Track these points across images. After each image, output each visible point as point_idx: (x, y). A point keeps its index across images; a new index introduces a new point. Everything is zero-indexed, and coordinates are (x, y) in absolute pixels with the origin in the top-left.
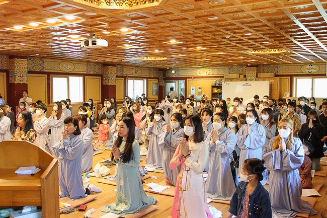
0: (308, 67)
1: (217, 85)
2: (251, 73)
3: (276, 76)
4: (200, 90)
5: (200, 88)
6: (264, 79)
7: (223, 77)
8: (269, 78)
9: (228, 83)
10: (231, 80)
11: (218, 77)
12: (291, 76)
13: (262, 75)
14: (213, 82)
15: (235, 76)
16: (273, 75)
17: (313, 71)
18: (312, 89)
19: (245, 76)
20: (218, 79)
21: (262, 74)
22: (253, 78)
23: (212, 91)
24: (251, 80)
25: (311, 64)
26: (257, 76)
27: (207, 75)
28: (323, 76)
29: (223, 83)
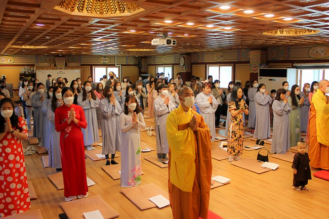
0: (103, 59)
1: (27, 73)
2: (61, 63)
3: (81, 65)
6: (72, 68)
7: (33, 65)
8: (77, 68)
9: (43, 71)
10: (42, 68)
11: (28, 65)
12: (91, 66)
13: (71, 64)
14: (22, 70)
15: (46, 64)
16: (79, 64)
17: (106, 62)
19: (55, 65)
20: (26, 67)
22: (63, 67)
24: (61, 69)
25: (105, 57)
26: (66, 65)
27: (11, 63)
28: (113, 66)
29: (37, 71)
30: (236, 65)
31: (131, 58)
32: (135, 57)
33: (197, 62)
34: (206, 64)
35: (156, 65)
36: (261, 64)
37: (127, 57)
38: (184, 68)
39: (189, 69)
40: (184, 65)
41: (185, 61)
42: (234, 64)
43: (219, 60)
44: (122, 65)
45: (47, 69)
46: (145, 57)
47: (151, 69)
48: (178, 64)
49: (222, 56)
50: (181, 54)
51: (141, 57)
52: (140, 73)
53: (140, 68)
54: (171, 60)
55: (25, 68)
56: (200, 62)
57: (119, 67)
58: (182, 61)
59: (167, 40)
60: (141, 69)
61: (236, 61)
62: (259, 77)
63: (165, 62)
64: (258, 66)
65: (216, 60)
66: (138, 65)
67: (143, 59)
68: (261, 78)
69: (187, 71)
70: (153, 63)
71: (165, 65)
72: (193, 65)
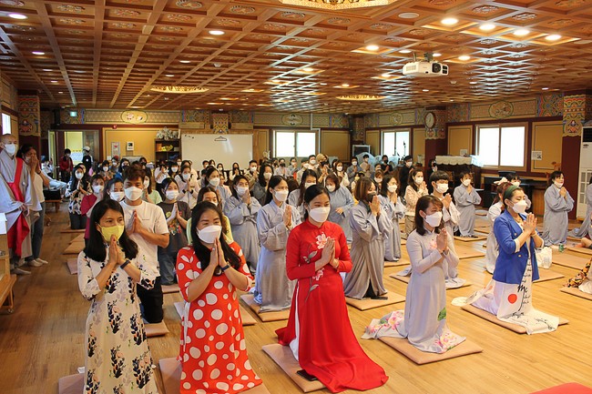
0: (290, 117)
1: (166, 139)
2: (221, 122)
3: (255, 127)
4: (132, 148)
5: (131, 145)
6: (239, 131)
7: (177, 127)
8: (247, 131)
9: (192, 135)
10: (191, 131)
11: (168, 126)
12: (270, 129)
13: (237, 126)
14: (160, 134)
15: (197, 125)
16: (251, 126)
17: (296, 123)
18: (295, 146)
19: (212, 127)
20: (166, 130)
21: (237, 124)
22: (224, 130)
23: (156, 148)
24: (221, 133)
25: (293, 114)
26: (230, 127)
27: (142, 122)
28: (307, 129)
29: (183, 136)
30: (534, 124)
31: (337, 116)
32: (344, 116)
33: (457, 121)
34: (473, 124)
35: (380, 129)
36: (586, 120)
37: (330, 115)
38: (434, 132)
39: (443, 134)
40: (433, 127)
41: (435, 120)
42: (528, 123)
43: (501, 117)
44: (322, 129)
45: (199, 133)
46: (362, 116)
47: (372, 135)
48: (423, 126)
49: (505, 109)
50: (427, 109)
51: (354, 116)
52: (352, 142)
53: (351, 135)
54: (409, 118)
55: (163, 131)
56: (462, 120)
57: (317, 132)
58: (430, 120)
59: (434, 65)
60: (354, 137)
61: (534, 116)
62: (582, 144)
63: (396, 123)
64: (580, 123)
65: (493, 116)
66: (350, 130)
67: (357, 119)
68: (586, 145)
69: (439, 137)
70: (374, 126)
71: (396, 128)
72: (449, 127)
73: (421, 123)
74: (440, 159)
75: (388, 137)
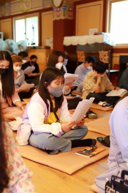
35: (11, 17)
38: (62, 12)
39: (71, 14)
40: (61, 6)
48: (50, 9)
69: (67, 17)
70: (7, 15)
71: (26, 14)
72: (78, 7)
73: (49, 6)
74: (68, 41)
75: (19, 24)
